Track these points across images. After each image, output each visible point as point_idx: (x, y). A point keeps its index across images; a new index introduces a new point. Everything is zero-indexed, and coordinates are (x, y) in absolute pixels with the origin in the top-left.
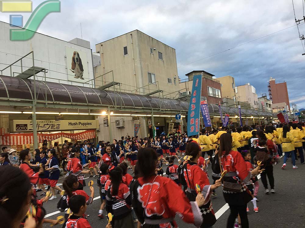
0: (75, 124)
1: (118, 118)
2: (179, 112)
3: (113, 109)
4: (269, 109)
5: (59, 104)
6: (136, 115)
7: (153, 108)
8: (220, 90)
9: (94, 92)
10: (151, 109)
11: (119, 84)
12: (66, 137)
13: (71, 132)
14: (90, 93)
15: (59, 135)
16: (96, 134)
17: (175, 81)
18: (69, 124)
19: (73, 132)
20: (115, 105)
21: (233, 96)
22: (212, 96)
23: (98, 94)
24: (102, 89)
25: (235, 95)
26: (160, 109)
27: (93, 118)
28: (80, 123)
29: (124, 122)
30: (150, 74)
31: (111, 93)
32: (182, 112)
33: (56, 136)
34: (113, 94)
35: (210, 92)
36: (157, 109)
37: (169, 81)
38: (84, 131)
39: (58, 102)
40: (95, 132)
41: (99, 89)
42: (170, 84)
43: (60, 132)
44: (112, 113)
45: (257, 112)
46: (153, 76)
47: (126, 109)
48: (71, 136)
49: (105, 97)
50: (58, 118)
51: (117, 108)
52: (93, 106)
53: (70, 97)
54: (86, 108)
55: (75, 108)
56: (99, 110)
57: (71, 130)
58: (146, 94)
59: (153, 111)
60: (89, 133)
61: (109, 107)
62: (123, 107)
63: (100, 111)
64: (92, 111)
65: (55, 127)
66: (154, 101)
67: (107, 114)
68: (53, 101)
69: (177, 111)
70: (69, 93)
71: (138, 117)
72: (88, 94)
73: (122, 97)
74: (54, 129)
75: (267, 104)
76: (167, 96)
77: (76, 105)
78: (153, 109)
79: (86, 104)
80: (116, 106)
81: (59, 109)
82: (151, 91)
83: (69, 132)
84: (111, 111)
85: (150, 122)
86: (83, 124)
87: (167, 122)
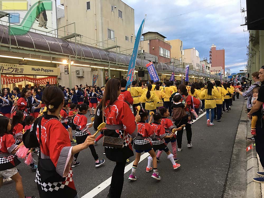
0: (38, 70)
1: (78, 68)
3: (73, 59)
4: (208, 71)
5: (23, 49)
6: (95, 67)
8: (170, 51)
9: (56, 41)
10: (108, 62)
11: (80, 36)
12: (29, 81)
13: (34, 77)
14: (52, 42)
15: (22, 79)
16: (57, 81)
17: (131, 39)
18: (32, 69)
19: (36, 77)
20: (75, 55)
21: (180, 58)
22: (162, 56)
23: (60, 44)
24: (65, 39)
25: (182, 57)
26: (116, 63)
27: (55, 65)
28: (42, 69)
29: (83, 72)
30: (109, 30)
31: (72, 44)
33: (20, 79)
34: (74, 45)
35: (161, 52)
36: (113, 62)
37: (127, 38)
38: (46, 77)
39: (21, 47)
40: (56, 79)
41: (61, 39)
42: (127, 42)
43: (24, 76)
44: (72, 63)
45: (197, 73)
46: (112, 33)
47: (86, 60)
48: (33, 81)
49: (67, 47)
50: (21, 63)
51: (77, 58)
52: (55, 54)
53: (34, 43)
54: (48, 55)
55: (37, 54)
56: (60, 58)
57: (34, 75)
58: (105, 48)
59: (110, 64)
60: (51, 79)
61: (70, 57)
62: (83, 58)
63: (61, 60)
64: (54, 59)
65: (19, 71)
66: (112, 55)
67: (68, 64)
68: (17, 46)
70: (33, 39)
71: (97, 69)
72: (50, 43)
73: (83, 49)
74: (18, 73)
75: (207, 66)
76: (124, 52)
77: (39, 52)
79: (49, 52)
80: (77, 56)
81: (23, 54)
82: (110, 46)
83: (32, 77)
84: (72, 60)
85: (106, 74)
86: (45, 71)
87: (122, 75)
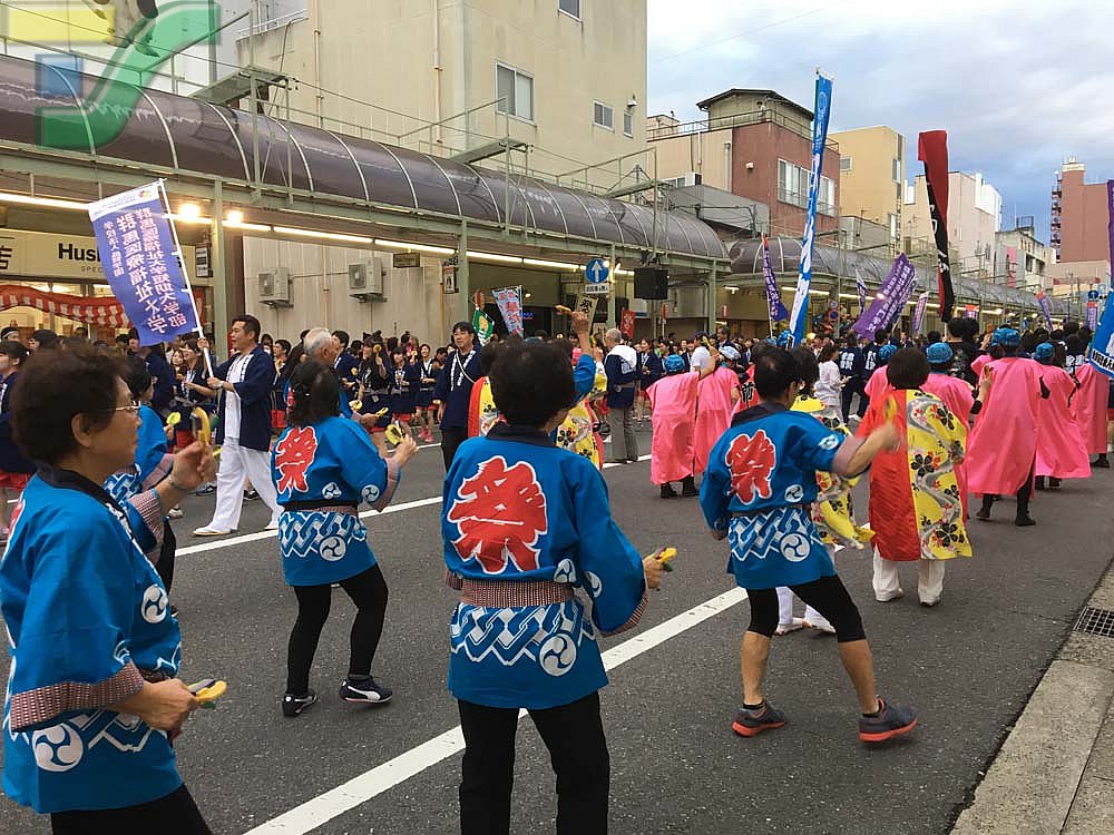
1: (362, 257)
2: (602, 251)
3: (241, 198)
4: (1032, 279)
6: (410, 247)
7: (472, 220)
8: (837, 183)
10: (458, 223)
11: (284, 83)
17: (627, 119)
20: (253, 179)
21: (890, 216)
22: (796, 202)
24: (213, 102)
25: (899, 211)
29: (383, 274)
30: (507, 74)
32: (620, 254)
35: (788, 188)
36: (489, 223)
37: (602, 115)
42: (602, 130)
44: (235, 218)
45: (975, 286)
46: (521, 87)
51: (265, 194)
58: (455, 153)
59: (465, 232)
61: (219, 186)
62: (305, 194)
66: (484, 188)
69: (596, 245)
71: (417, 255)
75: (1029, 258)
76: (576, 177)
77: (92, 165)
78: (470, 225)
80: (259, 186)
82: (480, 143)
84: (229, 205)
